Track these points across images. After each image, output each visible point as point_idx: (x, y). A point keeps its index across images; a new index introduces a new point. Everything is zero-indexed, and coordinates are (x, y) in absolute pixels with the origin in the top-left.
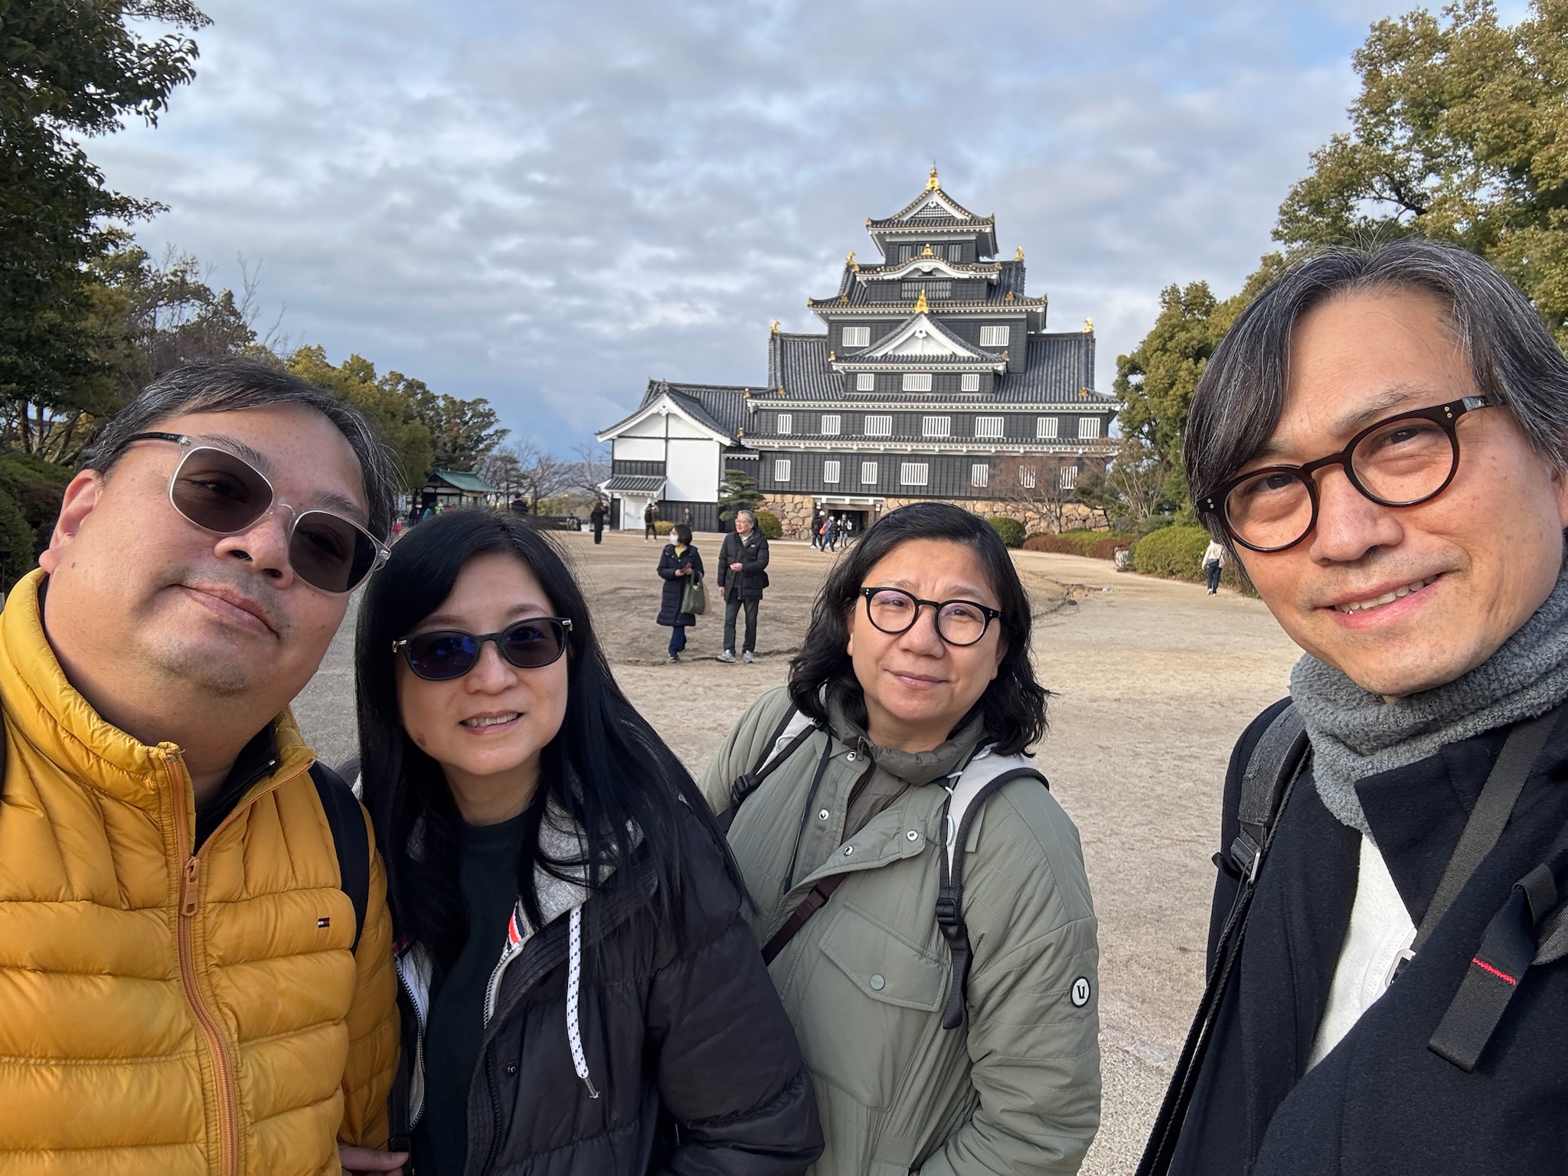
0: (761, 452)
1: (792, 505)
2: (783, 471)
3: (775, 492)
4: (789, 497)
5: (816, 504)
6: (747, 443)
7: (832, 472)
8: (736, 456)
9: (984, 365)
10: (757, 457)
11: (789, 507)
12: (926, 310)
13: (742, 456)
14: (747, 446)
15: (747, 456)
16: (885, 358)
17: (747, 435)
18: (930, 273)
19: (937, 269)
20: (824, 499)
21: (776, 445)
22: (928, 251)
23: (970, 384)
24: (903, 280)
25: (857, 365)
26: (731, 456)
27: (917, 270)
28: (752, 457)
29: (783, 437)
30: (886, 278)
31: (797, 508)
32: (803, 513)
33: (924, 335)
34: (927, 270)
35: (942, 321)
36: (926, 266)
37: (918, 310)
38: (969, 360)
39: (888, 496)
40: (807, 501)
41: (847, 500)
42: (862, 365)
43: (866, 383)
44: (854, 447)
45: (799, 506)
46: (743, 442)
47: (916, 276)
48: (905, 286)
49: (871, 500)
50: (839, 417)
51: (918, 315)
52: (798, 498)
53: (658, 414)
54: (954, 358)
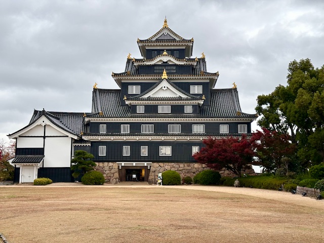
2: (103, 151)
3: (99, 161)
4: (106, 164)
5: (119, 166)
6: (84, 138)
7: (126, 151)
8: (80, 145)
9: (194, 102)
10: (90, 145)
11: (107, 168)
12: (166, 77)
13: (82, 145)
15: (85, 144)
16: (149, 99)
18: (166, 62)
19: (170, 61)
21: (99, 138)
22: (165, 53)
23: (188, 110)
24: (155, 65)
25: (137, 102)
27: (160, 61)
28: (87, 145)
30: (147, 64)
31: (110, 169)
32: (113, 171)
34: (165, 61)
35: (174, 83)
36: (165, 59)
38: (187, 99)
39: (153, 162)
40: (115, 165)
41: (134, 164)
42: (139, 102)
43: (141, 110)
44: (137, 138)
46: (83, 138)
47: (160, 63)
48: (156, 68)
49: (146, 164)
50: (129, 125)
51: (163, 80)
52: (111, 164)
53: (40, 125)
54: (180, 99)
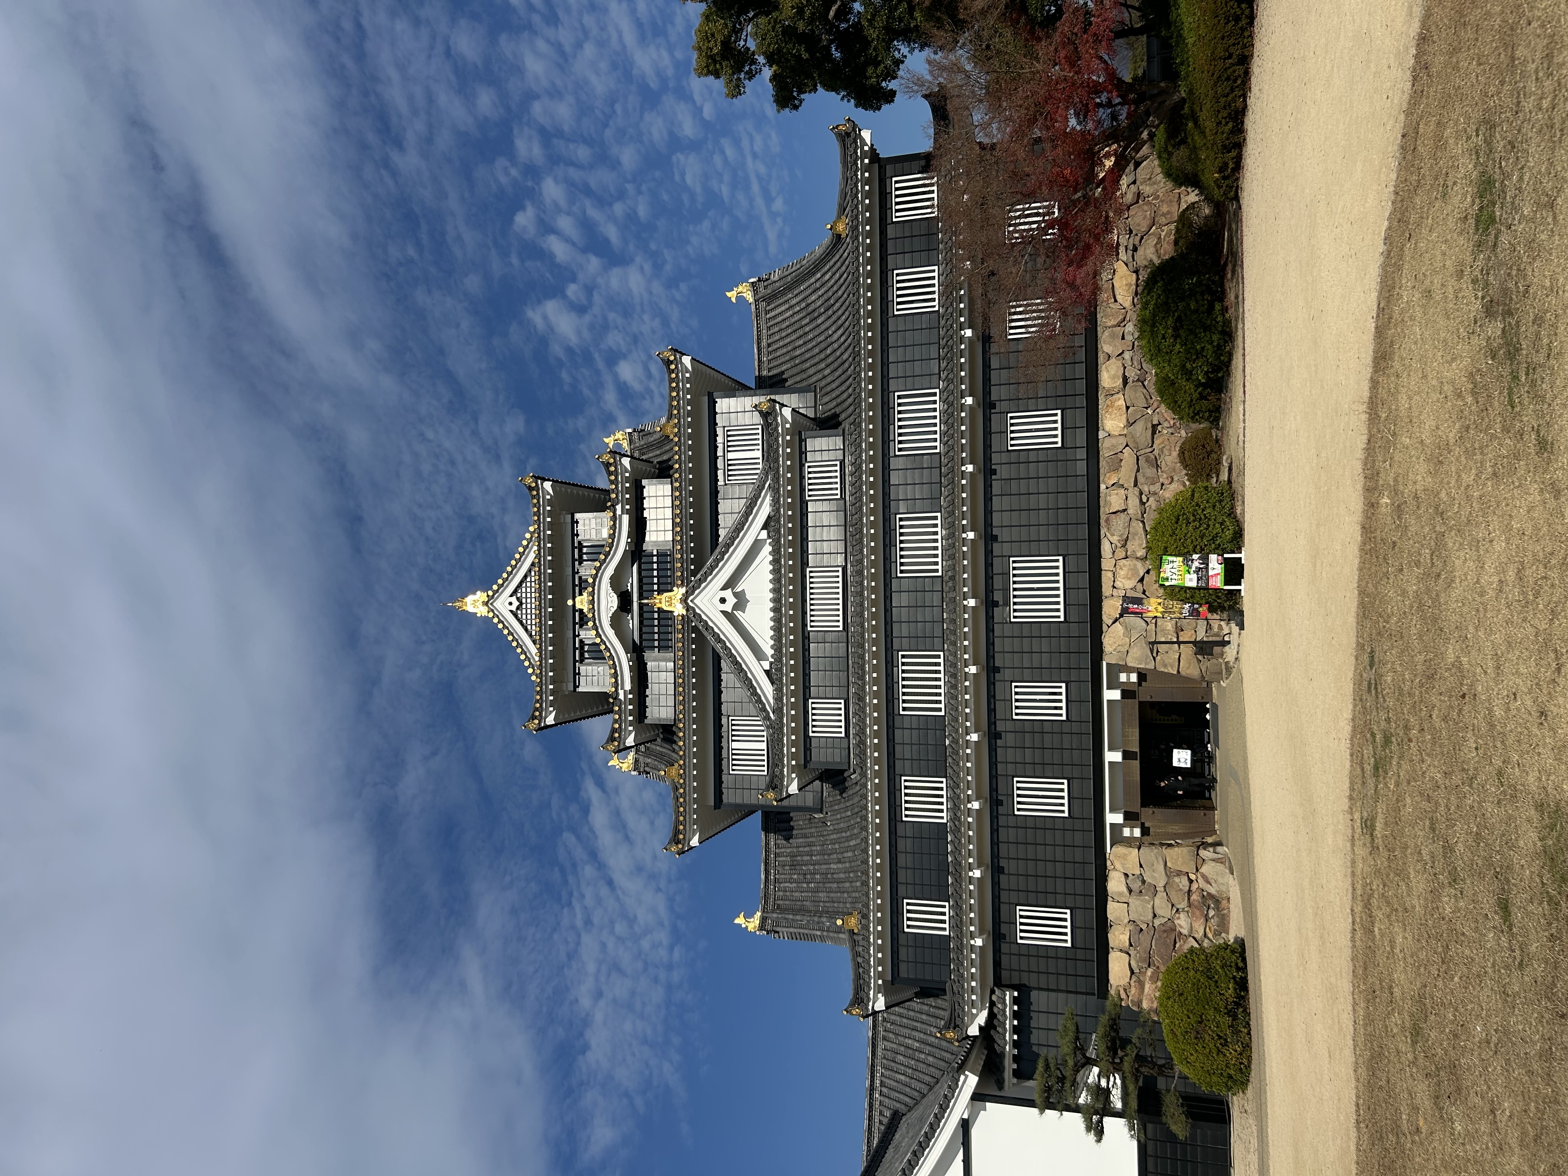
0: (999, 983)
1: (1134, 901)
2: (1046, 926)
3: (1103, 949)
4: (1114, 910)
5: (1129, 841)
7: (1041, 797)
10: (1009, 995)
11: (1140, 909)
12: (678, 592)
14: (982, 1018)
15: (1010, 1023)
16: (777, 678)
17: (956, 1022)
19: (613, 580)
20: (1113, 818)
21: (977, 941)
22: (582, 603)
23: (824, 479)
24: (639, 648)
26: (1009, 1066)
27: (615, 623)
28: (1009, 1008)
29: (958, 923)
31: (1142, 888)
32: (1156, 876)
33: (728, 594)
34: (615, 602)
36: (607, 602)
37: (679, 610)
39: (1098, 652)
40: (1123, 861)
41: (1112, 757)
42: (789, 724)
43: (829, 718)
44: (972, 740)
45: (1136, 885)
46: (974, 1032)
49: (1111, 695)
50: (902, 780)
51: (687, 607)
52: (1115, 884)
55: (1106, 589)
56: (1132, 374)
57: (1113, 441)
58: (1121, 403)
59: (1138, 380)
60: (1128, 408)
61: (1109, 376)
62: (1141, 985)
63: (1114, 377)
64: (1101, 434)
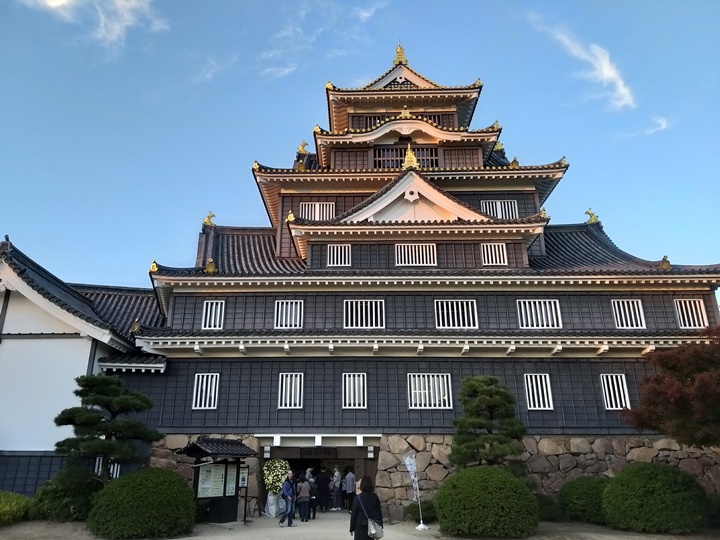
0: (169, 362)
2: (205, 393)
5: (262, 450)
6: (145, 344)
7: (291, 391)
8: (124, 366)
9: (515, 227)
10: (162, 367)
12: (415, 164)
13: (134, 366)
14: (147, 349)
15: (143, 367)
16: (365, 222)
17: (145, 331)
18: (410, 139)
19: (419, 134)
20: (276, 438)
21: (196, 345)
22: (405, 112)
23: (494, 256)
24: (377, 147)
26: (114, 365)
27: (393, 134)
28: (153, 367)
29: (209, 333)
30: (355, 141)
33: (416, 197)
34: (407, 132)
36: (406, 128)
37: (405, 166)
39: (389, 429)
41: (318, 439)
43: (340, 257)
44: (330, 345)
46: (138, 343)
47: (393, 140)
48: (379, 153)
49: (360, 440)
50: (300, 301)
51: (406, 172)
54: (461, 223)
55: (431, 439)
56: (581, 458)
57: (534, 445)
58: (561, 451)
59: (578, 463)
60: (557, 456)
61: (577, 443)
62: (165, 456)
63: (578, 446)
64: (538, 437)
